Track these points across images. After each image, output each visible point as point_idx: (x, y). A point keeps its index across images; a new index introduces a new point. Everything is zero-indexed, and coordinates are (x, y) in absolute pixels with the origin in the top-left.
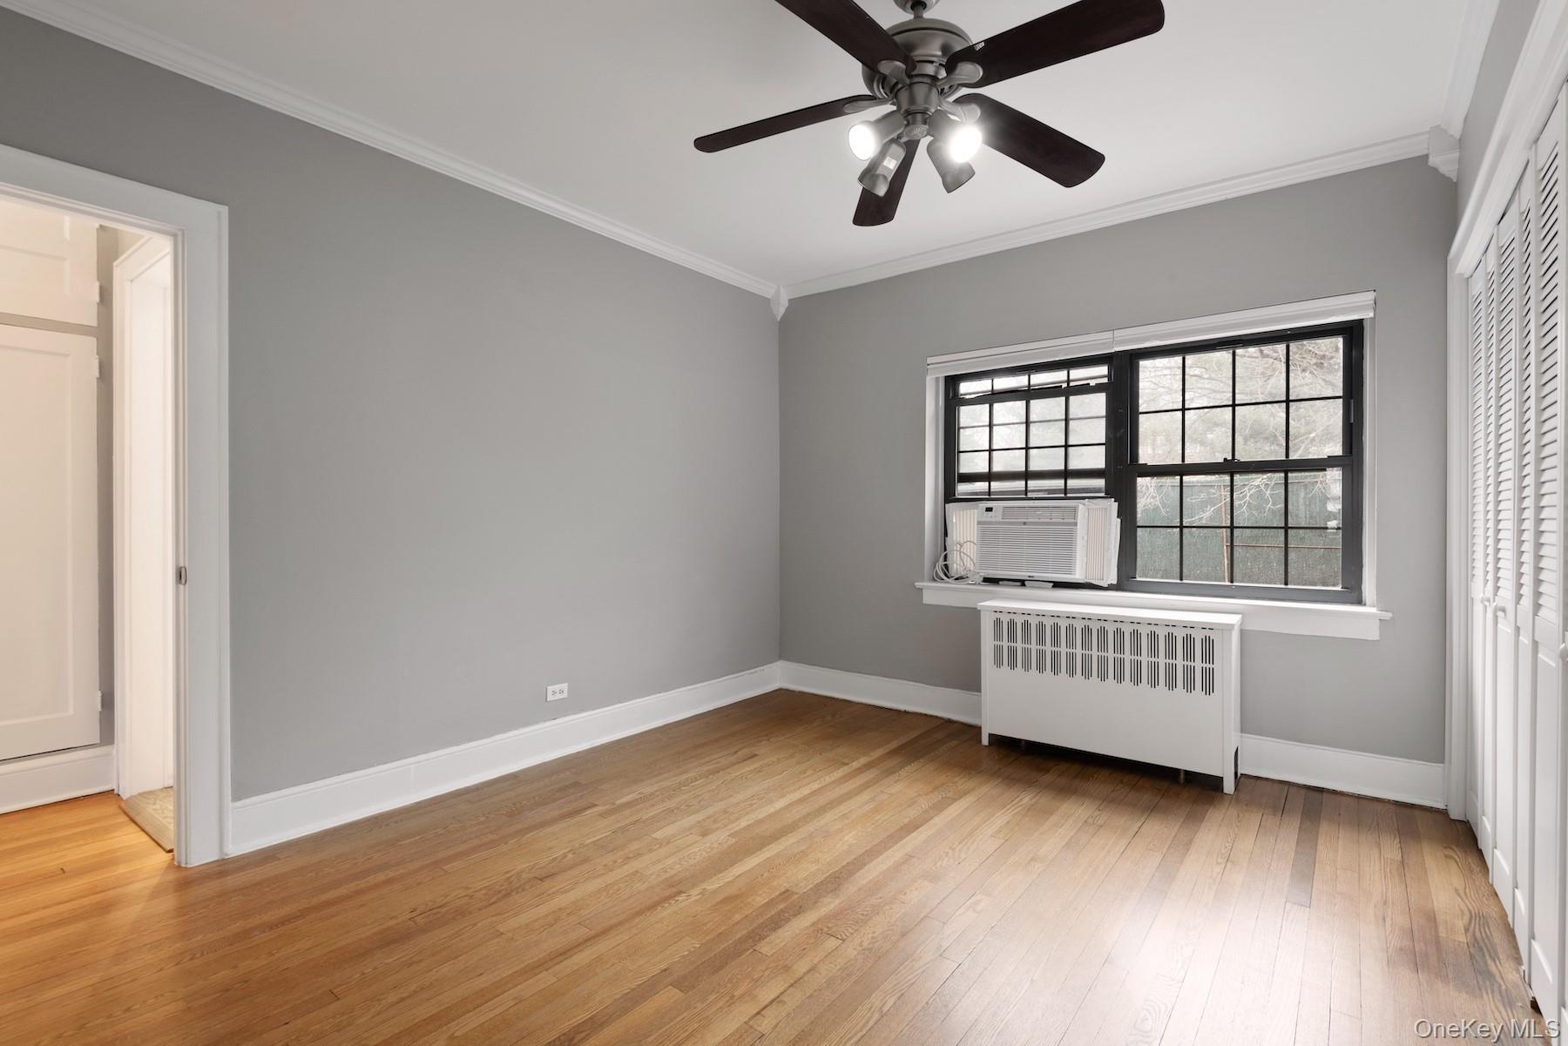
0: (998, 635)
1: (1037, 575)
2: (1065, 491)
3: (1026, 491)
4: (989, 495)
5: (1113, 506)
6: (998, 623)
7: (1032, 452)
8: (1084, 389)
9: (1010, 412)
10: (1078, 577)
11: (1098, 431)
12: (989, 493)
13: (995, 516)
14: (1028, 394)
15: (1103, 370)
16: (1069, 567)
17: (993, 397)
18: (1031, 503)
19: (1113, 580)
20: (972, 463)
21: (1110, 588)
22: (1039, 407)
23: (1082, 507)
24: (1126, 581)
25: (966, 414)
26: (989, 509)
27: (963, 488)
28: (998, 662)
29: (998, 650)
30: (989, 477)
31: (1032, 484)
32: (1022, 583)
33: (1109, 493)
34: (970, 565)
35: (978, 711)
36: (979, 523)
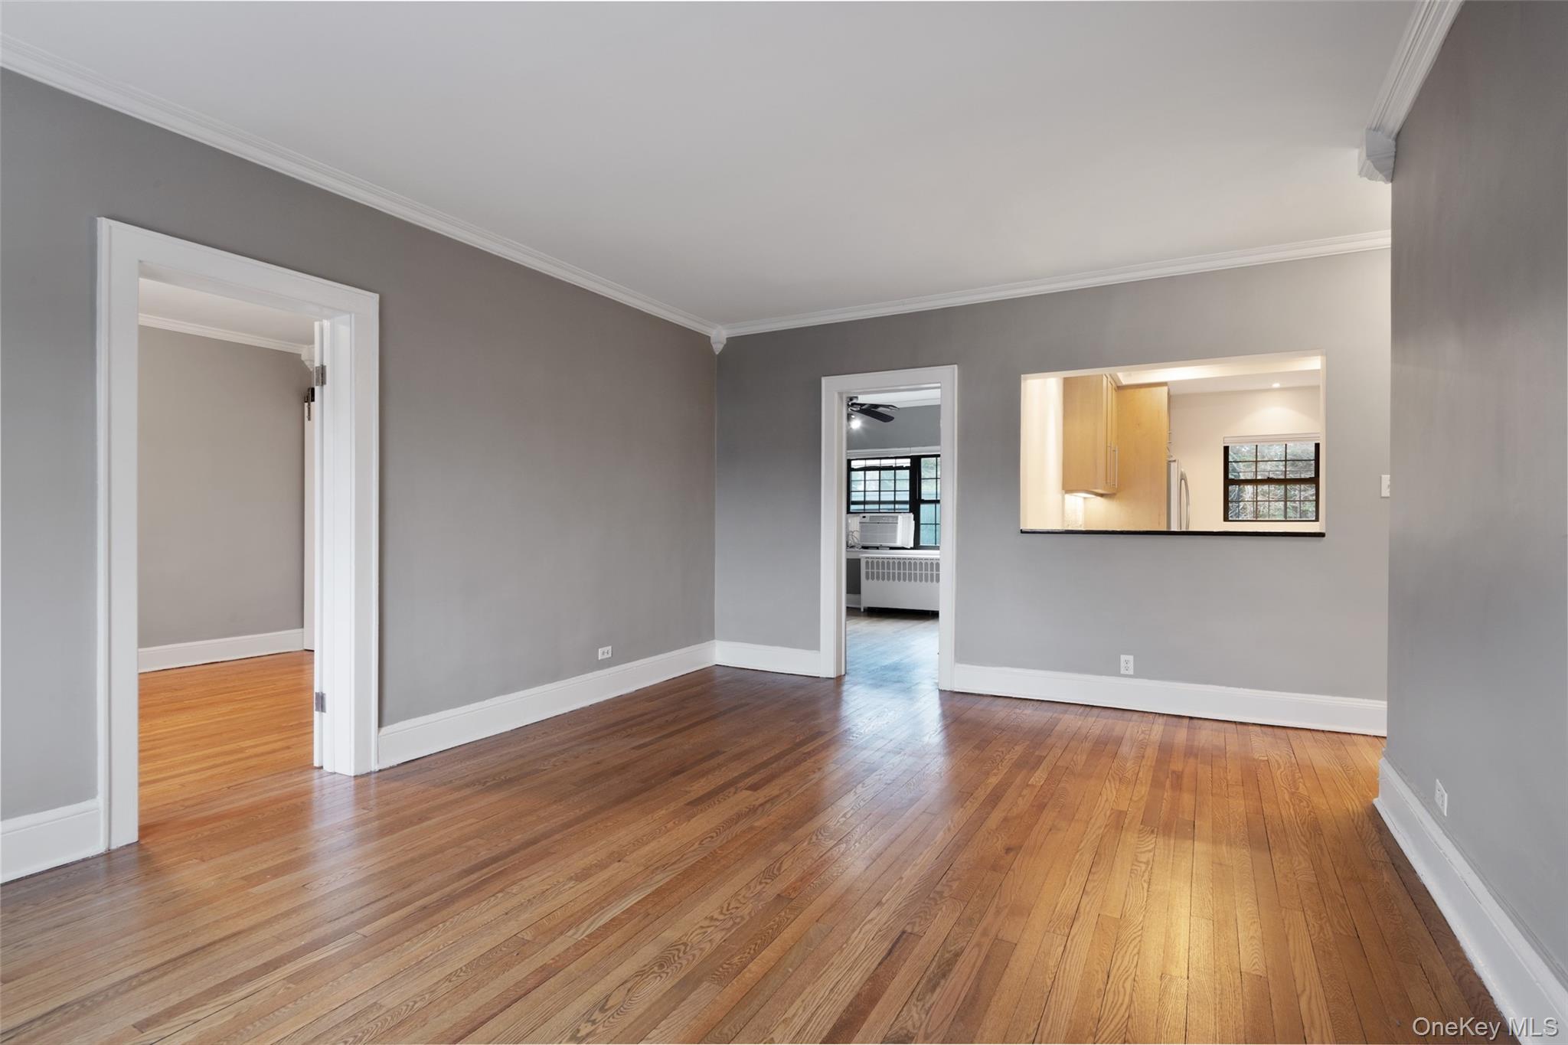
0: (867, 567)
1: (884, 544)
2: (895, 509)
3: (879, 509)
4: (865, 511)
5: (912, 516)
6: (867, 562)
7: (882, 493)
8: (901, 468)
9: (873, 475)
10: (899, 544)
11: (906, 486)
12: (864, 510)
13: (867, 520)
14: (880, 469)
15: (909, 460)
16: (894, 539)
17: (865, 469)
18: (880, 514)
19: (912, 546)
20: (856, 497)
21: (911, 549)
22: (885, 474)
23: (900, 517)
24: (917, 546)
25: (855, 475)
26: (864, 517)
27: (853, 507)
28: (867, 578)
29: (867, 573)
30: (864, 503)
31: (882, 506)
32: (877, 548)
33: (911, 511)
34: (856, 540)
35: (859, 602)
36: (860, 523)
